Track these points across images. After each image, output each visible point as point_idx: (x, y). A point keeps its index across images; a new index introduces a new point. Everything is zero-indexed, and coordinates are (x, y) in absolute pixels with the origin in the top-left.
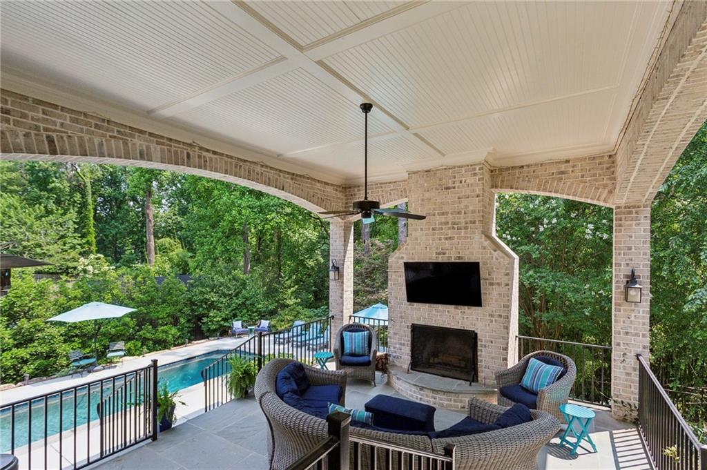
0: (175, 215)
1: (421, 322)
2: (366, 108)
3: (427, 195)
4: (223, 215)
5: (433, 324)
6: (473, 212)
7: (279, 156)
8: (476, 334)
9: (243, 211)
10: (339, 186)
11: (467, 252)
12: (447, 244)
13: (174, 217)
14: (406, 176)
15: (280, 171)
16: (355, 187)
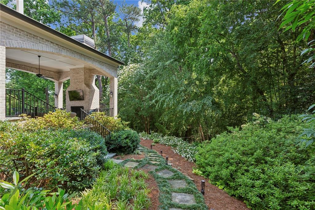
0: (13, 84)
1: (73, 106)
2: (39, 56)
3: (74, 75)
4: (34, 83)
5: (75, 106)
6: (83, 79)
7: (30, 64)
8: (83, 107)
9: (42, 81)
10: (56, 72)
11: (82, 88)
12: (78, 86)
13: (13, 85)
14: (70, 70)
15: (32, 67)
16: (61, 72)
